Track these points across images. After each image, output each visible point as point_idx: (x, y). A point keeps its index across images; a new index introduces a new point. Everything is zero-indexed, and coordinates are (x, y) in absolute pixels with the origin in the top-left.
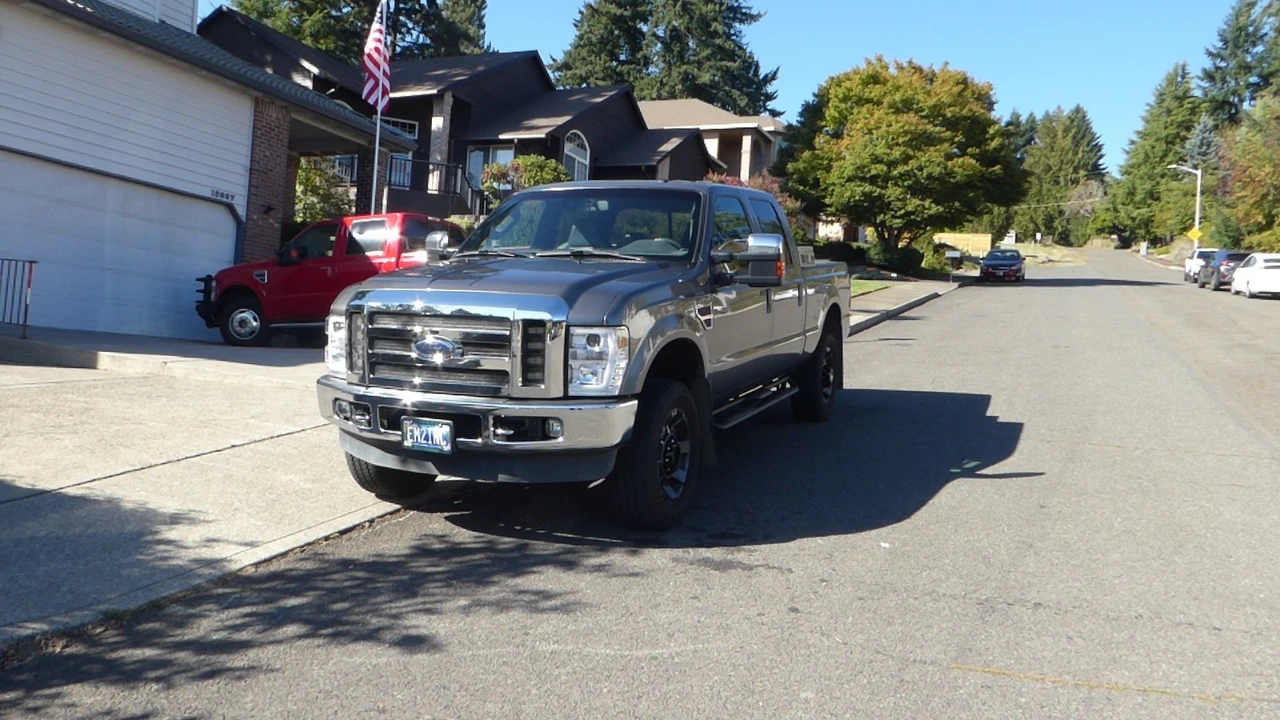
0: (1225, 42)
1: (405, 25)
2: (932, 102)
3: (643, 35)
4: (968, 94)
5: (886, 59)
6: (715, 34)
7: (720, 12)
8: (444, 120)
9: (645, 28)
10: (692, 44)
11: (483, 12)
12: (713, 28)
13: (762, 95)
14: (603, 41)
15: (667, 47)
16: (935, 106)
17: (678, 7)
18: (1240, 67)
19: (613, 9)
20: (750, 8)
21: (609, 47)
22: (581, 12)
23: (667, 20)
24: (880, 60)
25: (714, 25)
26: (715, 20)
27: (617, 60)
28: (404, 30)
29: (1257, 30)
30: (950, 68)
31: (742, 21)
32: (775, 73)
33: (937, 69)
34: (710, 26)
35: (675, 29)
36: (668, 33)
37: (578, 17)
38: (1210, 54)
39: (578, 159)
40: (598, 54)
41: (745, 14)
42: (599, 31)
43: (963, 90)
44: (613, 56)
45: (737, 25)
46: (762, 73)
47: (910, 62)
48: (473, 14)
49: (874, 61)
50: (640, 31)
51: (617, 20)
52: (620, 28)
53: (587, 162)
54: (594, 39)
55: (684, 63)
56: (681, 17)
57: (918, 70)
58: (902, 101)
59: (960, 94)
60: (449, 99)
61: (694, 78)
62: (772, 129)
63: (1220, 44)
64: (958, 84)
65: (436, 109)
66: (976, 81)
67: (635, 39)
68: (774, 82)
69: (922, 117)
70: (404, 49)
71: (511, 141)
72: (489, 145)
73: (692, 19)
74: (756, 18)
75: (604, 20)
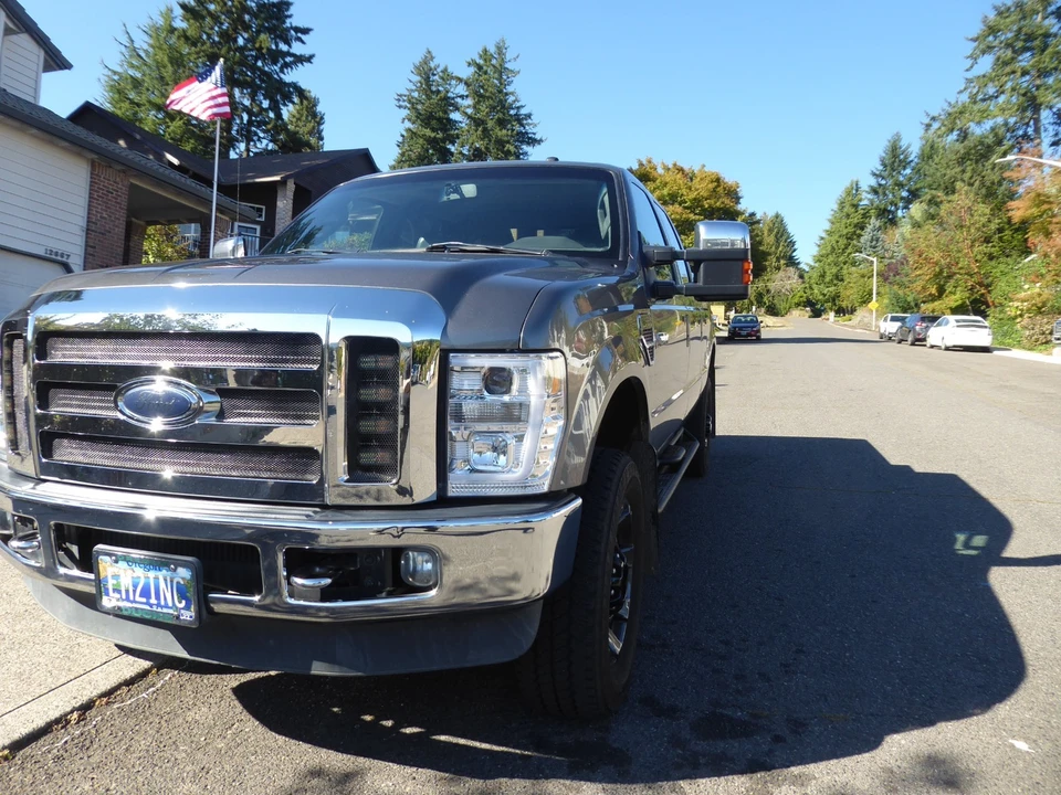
0: (885, 166)
1: (256, 134)
2: (693, 195)
3: (452, 154)
4: (720, 190)
5: (655, 161)
7: (513, 136)
8: (288, 203)
9: (453, 149)
11: (321, 128)
12: (506, 148)
16: (695, 199)
17: (479, 132)
18: (896, 184)
19: (428, 132)
20: (534, 134)
22: (403, 136)
23: (470, 141)
24: (649, 162)
25: (508, 146)
26: (508, 142)
28: (255, 138)
29: (906, 158)
30: (706, 169)
31: (528, 144)
33: (696, 169)
34: (504, 147)
35: (477, 149)
36: (472, 151)
37: (401, 139)
38: (874, 174)
41: (530, 138)
42: (417, 150)
43: (716, 187)
45: (524, 147)
47: (675, 165)
48: (314, 127)
49: (644, 162)
50: (449, 150)
51: (432, 142)
52: (433, 148)
54: (413, 156)
56: (482, 139)
57: (681, 170)
58: (669, 194)
59: (714, 190)
60: (291, 186)
63: (881, 168)
64: (712, 182)
65: (280, 194)
66: (726, 180)
67: (445, 157)
69: (685, 208)
70: (256, 154)
73: (490, 141)
74: (539, 142)
75: (421, 141)
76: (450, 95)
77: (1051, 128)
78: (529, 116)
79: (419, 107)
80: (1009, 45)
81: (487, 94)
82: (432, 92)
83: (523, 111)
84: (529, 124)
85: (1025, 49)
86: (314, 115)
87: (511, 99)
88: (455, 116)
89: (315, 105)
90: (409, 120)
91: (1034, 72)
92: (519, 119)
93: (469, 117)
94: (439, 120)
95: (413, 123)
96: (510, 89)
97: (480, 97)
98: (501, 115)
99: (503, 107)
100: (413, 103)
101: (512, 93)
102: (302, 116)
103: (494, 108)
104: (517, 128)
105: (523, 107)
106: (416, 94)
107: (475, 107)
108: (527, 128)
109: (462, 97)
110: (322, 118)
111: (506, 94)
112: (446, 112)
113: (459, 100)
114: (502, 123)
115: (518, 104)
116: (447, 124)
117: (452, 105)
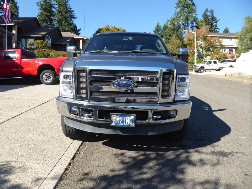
3: (53, 20)
5: (109, 26)
6: (68, 20)
7: (69, 16)
8: (16, 32)
9: (53, 18)
10: (63, 22)
12: (68, 19)
13: (78, 33)
14: (44, 20)
15: (58, 22)
17: (60, 14)
18: (158, 34)
19: (46, 13)
21: (46, 21)
22: (39, 14)
23: (58, 17)
24: (108, 26)
25: (68, 18)
26: (68, 17)
27: (47, 24)
29: (160, 28)
31: (73, 18)
32: (81, 29)
33: (119, 28)
34: (67, 19)
35: (60, 19)
36: (58, 19)
37: (38, 15)
38: (154, 31)
39: (49, 42)
40: (43, 23)
41: (73, 17)
44: (47, 23)
45: (72, 19)
46: (78, 29)
47: (114, 27)
48: (16, 10)
50: (52, 18)
51: (47, 16)
52: (47, 17)
53: (51, 43)
54: (42, 19)
55: (62, 26)
56: (61, 16)
57: (116, 28)
60: (16, 26)
61: (64, 29)
62: (86, 39)
64: (123, 31)
65: (13, 28)
66: (126, 31)
67: (51, 20)
68: (80, 31)
71: (33, 37)
72: (27, 38)
73: (63, 17)
74: (76, 18)
75: (44, 15)
76: (52, 4)
77: (190, 24)
78: (73, 11)
79: (43, 6)
80: (183, 6)
81: (62, 5)
82: (47, 3)
83: (72, 10)
84: (73, 13)
85: (186, 7)
86: (16, 7)
87: (68, 6)
88: (53, 9)
89: (16, 4)
90: (41, 10)
91: (187, 12)
92: (71, 12)
93: (57, 10)
94: (49, 10)
95: (42, 10)
96: (68, 4)
97: (60, 5)
98: (66, 10)
99: (66, 8)
100: (42, 5)
101: (69, 5)
102: (13, 6)
103: (64, 8)
104: (70, 14)
105: (72, 9)
106: (42, 3)
107: (59, 8)
108: (73, 14)
109: (55, 4)
110: (18, 8)
111: (67, 5)
112: (51, 8)
113: (54, 5)
114: (66, 13)
115: (70, 8)
116: (51, 12)
117: (52, 6)
